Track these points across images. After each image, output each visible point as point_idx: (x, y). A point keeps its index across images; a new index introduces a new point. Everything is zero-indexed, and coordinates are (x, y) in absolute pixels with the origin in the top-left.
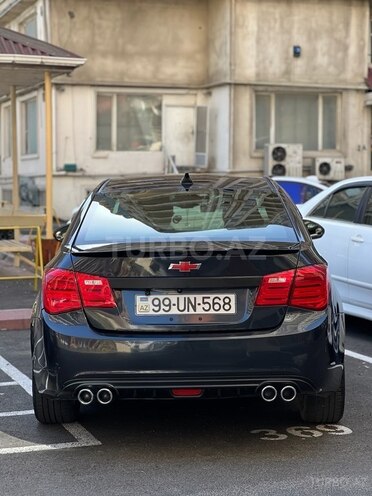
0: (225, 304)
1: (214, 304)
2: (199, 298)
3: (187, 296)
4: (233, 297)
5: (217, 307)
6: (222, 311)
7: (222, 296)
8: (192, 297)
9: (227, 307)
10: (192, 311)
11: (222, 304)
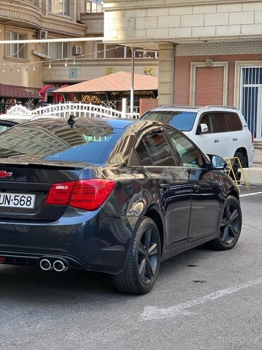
0: (28, 201)
1: (21, 200)
2: (13, 195)
3: (5, 194)
4: (33, 197)
5: (22, 203)
6: (25, 206)
7: (26, 196)
8: (8, 195)
9: (28, 203)
10: (7, 205)
11: (26, 201)
